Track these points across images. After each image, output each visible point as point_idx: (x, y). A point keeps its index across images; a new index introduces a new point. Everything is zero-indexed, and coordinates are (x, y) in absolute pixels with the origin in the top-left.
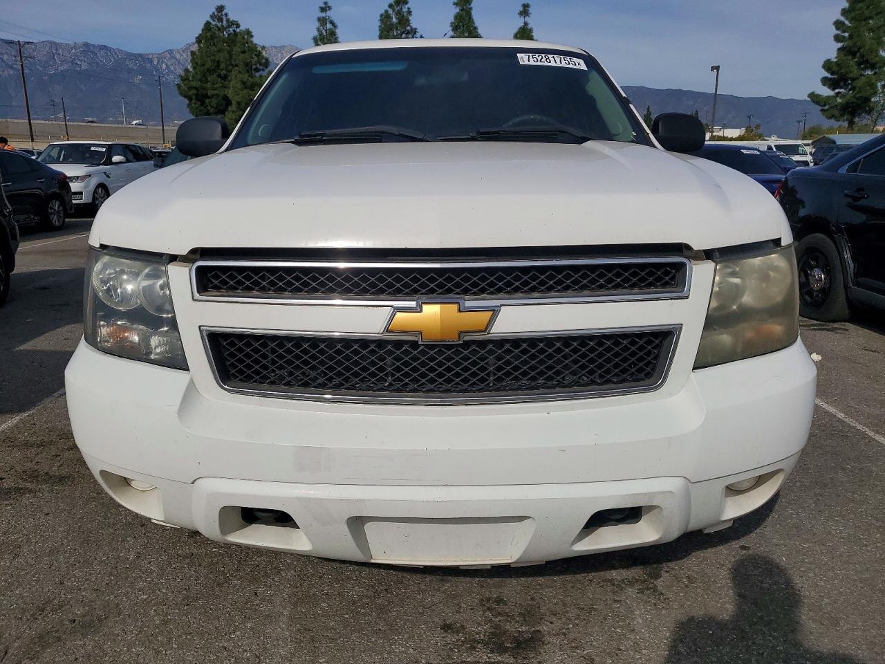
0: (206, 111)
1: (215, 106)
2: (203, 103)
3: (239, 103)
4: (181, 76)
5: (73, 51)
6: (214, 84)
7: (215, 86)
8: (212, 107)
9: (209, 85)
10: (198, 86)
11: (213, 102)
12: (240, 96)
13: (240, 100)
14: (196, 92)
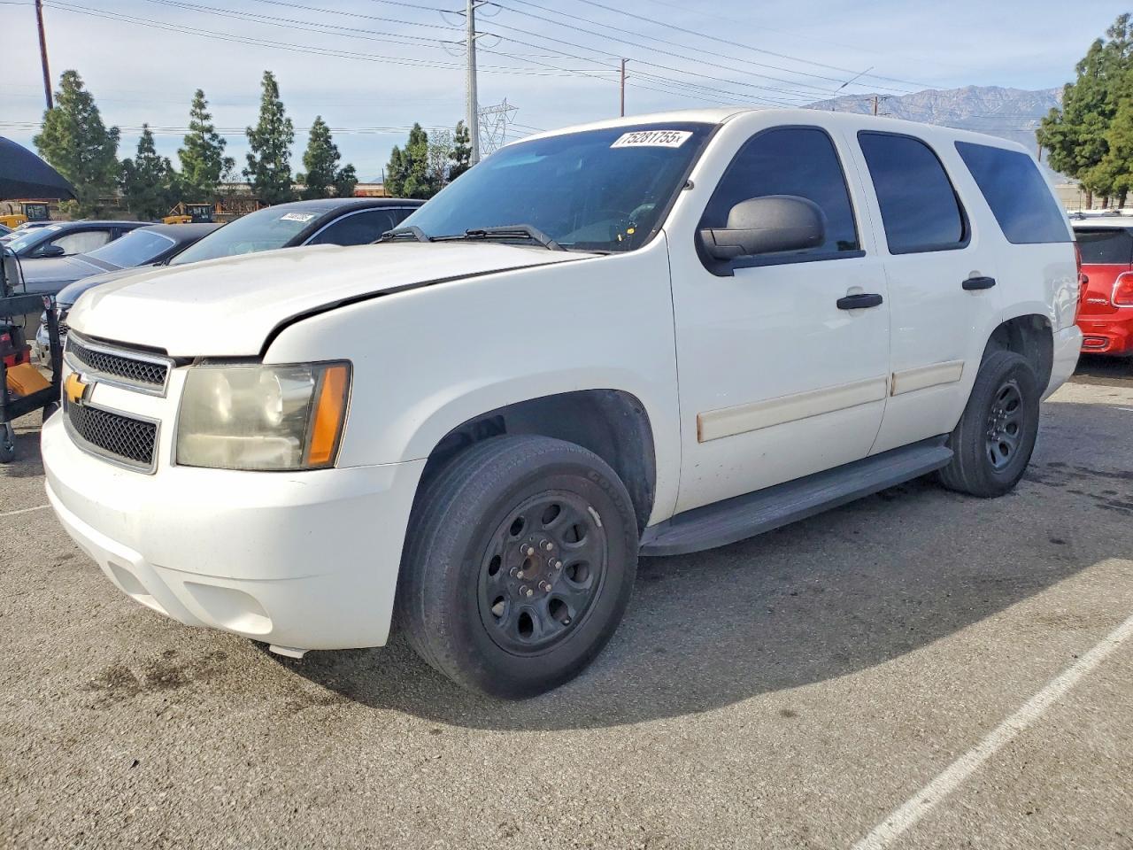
0: (1073, 162)
1: (1087, 155)
2: (1070, 153)
3: (1120, 150)
4: (1045, 119)
5: (955, 99)
6: (1091, 124)
7: (1092, 128)
8: (1083, 157)
9: (1083, 127)
10: (1066, 130)
11: (1086, 150)
12: (1124, 139)
13: (1122, 145)
14: (1062, 138)
